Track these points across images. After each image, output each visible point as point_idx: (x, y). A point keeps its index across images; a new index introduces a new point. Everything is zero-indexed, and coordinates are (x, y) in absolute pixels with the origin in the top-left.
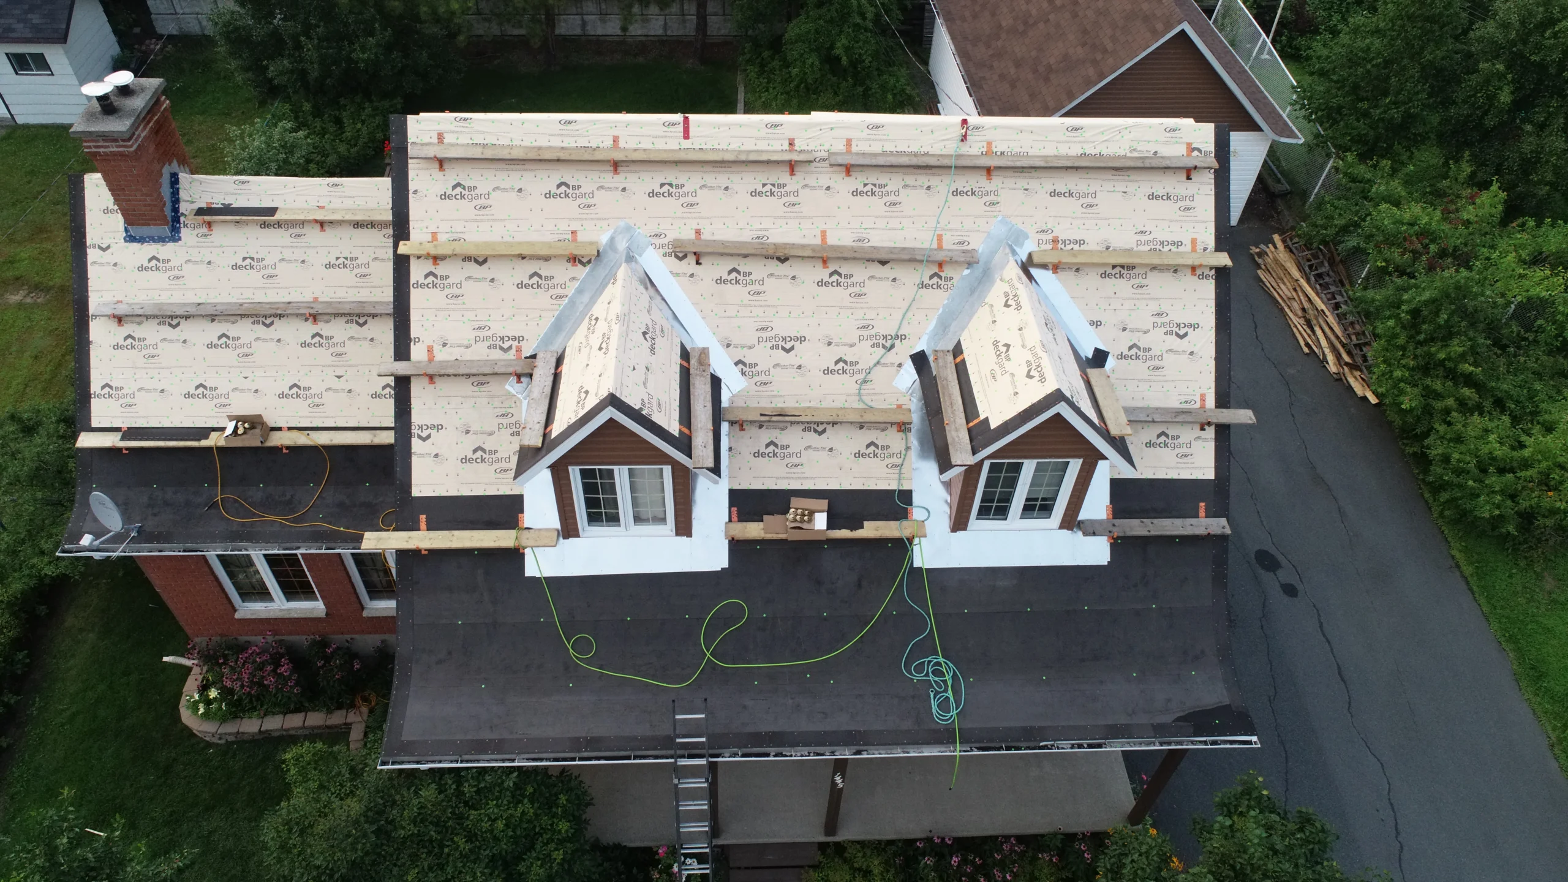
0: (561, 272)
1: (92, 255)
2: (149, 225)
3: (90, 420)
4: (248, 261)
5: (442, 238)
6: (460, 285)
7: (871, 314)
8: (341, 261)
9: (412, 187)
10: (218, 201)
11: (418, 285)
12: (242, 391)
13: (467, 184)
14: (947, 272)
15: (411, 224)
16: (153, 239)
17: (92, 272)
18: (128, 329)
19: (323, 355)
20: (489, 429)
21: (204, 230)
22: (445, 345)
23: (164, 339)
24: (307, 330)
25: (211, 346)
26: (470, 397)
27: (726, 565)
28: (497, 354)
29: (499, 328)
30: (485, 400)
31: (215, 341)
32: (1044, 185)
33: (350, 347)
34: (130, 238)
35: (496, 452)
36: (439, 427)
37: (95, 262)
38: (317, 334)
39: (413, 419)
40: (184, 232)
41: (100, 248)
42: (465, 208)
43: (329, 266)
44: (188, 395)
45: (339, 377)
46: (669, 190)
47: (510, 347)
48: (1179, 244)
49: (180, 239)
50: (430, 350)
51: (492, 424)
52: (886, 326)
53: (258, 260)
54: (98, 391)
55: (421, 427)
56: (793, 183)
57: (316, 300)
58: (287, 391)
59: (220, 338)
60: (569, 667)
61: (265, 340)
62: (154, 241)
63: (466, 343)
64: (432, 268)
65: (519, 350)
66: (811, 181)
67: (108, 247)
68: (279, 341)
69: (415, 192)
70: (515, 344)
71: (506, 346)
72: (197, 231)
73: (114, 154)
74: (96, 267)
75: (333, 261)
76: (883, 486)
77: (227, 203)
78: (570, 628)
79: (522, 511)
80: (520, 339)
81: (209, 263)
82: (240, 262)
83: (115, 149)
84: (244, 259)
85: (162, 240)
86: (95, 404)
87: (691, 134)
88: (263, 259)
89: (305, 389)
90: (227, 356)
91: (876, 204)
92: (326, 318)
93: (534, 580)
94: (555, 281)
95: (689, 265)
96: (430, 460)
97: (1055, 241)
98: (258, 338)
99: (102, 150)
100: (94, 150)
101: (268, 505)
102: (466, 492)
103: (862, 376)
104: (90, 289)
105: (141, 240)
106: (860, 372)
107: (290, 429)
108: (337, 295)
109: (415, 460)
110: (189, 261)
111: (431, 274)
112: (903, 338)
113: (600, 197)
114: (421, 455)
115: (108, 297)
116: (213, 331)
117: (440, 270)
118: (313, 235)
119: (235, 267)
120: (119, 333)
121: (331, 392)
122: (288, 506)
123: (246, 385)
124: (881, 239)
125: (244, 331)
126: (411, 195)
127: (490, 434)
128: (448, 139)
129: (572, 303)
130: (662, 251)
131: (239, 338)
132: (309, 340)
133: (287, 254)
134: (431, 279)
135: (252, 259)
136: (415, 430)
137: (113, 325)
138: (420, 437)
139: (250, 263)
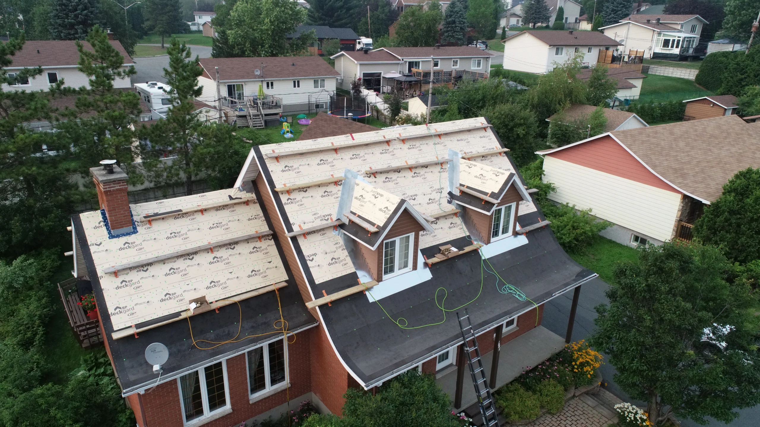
0: (333, 189)
1: (92, 249)
2: (123, 227)
3: (112, 327)
4: (173, 234)
5: (288, 185)
6: (301, 201)
7: (431, 183)
8: (215, 225)
9: (270, 170)
10: (151, 212)
11: (286, 204)
12: (188, 291)
13: (289, 165)
14: (444, 166)
15: (275, 183)
16: (124, 235)
17: (94, 256)
18: (121, 278)
19: (220, 265)
20: (333, 250)
21: (148, 226)
22: (305, 223)
23: (142, 278)
24: (210, 257)
25: (167, 275)
26: (322, 240)
27: (432, 277)
28: (325, 222)
29: (322, 213)
30: (328, 240)
31: (168, 272)
32: (455, 138)
33: (231, 259)
34: (112, 237)
35: (339, 258)
36: (315, 255)
37: (95, 252)
38: (215, 257)
39: (304, 254)
40: (138, 229)
41: (96, 245)
42: (292, 174)
43: (211, 228)
44: (162, 300)
45: (231, 273)
46: (355, 157)
47: (328, 219)
48: (493, 149)
49: (137, 232)
50: (300, 226)
51: (334, 248)
52: (437, 186)
53: (178, 233)
54: (113, 312)
55: (308, 256)
56: (391, 148)
57: (209, 243)
58: (209, 285)
59: (170, 270)
60: (402, 331)
61: (192, 266)
62: (125, 235)
63: (312, 221)
64: (289, 197)
65: (331, 219)
66: (395, 147)
67: (101, 243)
68: (198, 264)
69: (272, 171)
70: (329, 217)
71: (326, 218)
72: (145, 227)
73: (117, 190)
74: (96, 254)
75: (212, 226)
76: (461, 236)
77: (155, 212)
78: (395, 317)
79: (358, 278)
80: (330, 215)
81: (155, 239)
82: (169, 236)
83: (119, 187)
84: (171, 234)
85: (128, 234)
86: (113, 318)
87: (354, 138)
88: (180, 232)
89: (217, 282)
90: (177, 277)
91: (415, 151)
92: (216, 249)
93: (374, 303)
94: (333, 193)
95: (372, 179)
96: (317, 268)
97: (465, 153)
98: (189, 266)
99: (112, 189)
100: (108, 189)
101: (219, 338)
102: (335, 276)
103: (438, 203)
104: (95, 265)
105: (118, 236)
106: (437, 201)
107: (216, 301)
108: (219, 239)
109: (311, 269)
110: (144, 240)
111: (289, 199)
112: (443, 188)
113: (335, 162)
114: (313, 267)
115: (106, 266)
116: (165, 268)
117: (292, 196)
118: (199, 216)
119: (168, 238)
120: (117, 281)
121: (229, 280)
122: (229, 336)
123: (189, 288)
124: (422, 160)
125: (181, 264)
126: (271, 173)
127: (335, 252)
128: (276, 151)
129: (342, 198)
130: (362, 176)
131: (179, 268)
132: (212, 261)
133: (190, 227)
134: (290, 201)
135: (175, 233)
136: (307, 258)
137: (113, 279)
138: (310, 260)
139: (174, 235)
